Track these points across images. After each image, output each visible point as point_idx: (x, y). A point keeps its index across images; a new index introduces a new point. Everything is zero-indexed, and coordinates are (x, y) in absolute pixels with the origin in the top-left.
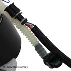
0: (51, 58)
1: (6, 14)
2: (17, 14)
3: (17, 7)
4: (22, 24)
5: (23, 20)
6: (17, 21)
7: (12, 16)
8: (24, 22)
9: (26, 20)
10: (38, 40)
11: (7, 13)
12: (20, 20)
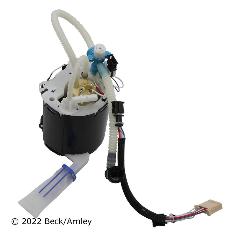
0: (114, 171)
1: (110, 106)
2: (119, 114)
3: (124, 108)
4: (116, 125)
5: (119, 123)
6: (114, 119)
7: (114, 112)
8: (119, 125)
9: (122, 125)
10: (117, 150)
11: (112, 106)
12: (117, 121)
